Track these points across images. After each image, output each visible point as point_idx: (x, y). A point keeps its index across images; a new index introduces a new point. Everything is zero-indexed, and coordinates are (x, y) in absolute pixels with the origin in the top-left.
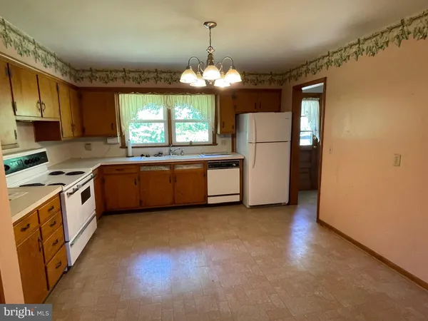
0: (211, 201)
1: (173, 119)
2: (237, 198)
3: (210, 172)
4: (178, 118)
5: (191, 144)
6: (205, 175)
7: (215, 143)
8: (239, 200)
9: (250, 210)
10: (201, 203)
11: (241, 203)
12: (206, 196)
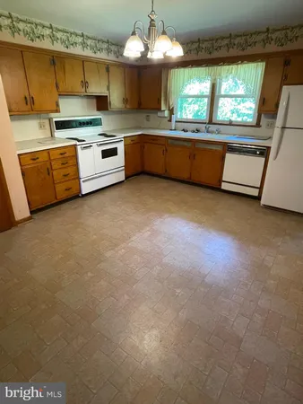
0: (224, 186)
1: (217, 94)
2: (255, 193)
3: (229, 157)
4: (223, 93)
5: (231, 124)
6: (223, 158)
7: (258, 125)
8: (257, 195)
9: (265, 210)
10: (215, 187)
11: (258, 198)
12: (220, 181)
